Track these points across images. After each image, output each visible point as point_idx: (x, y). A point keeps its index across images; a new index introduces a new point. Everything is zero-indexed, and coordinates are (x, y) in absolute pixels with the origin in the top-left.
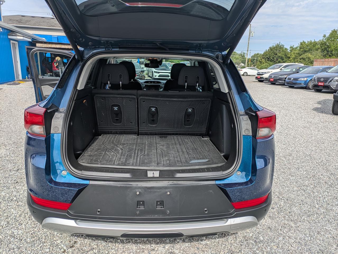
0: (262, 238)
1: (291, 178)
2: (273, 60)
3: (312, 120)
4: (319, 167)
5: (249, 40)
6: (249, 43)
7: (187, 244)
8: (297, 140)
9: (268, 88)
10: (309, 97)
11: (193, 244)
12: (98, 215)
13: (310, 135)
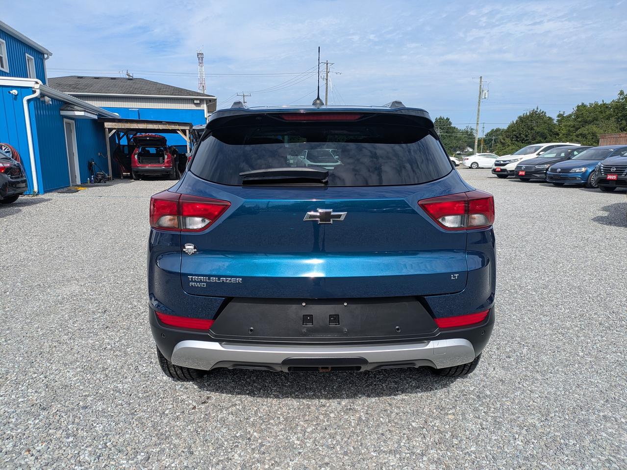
0: (488, 393)
1: (543, 319)
2: (527, 140)
3: (590, 236)
4: (593, 303)
5: (479, 105)
6: (479, 111)
7: (373, 400)
8: (559, 266)
9: (515, 188)
10: (589, 200)
11: (383, 399)
12: (250, 335)
13: (582, 259)
